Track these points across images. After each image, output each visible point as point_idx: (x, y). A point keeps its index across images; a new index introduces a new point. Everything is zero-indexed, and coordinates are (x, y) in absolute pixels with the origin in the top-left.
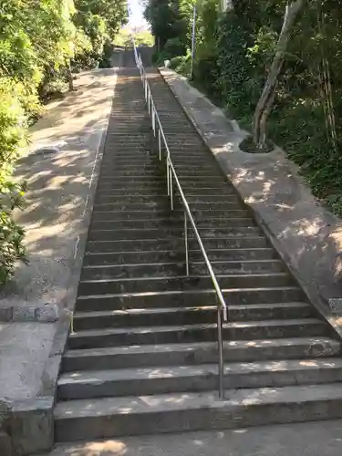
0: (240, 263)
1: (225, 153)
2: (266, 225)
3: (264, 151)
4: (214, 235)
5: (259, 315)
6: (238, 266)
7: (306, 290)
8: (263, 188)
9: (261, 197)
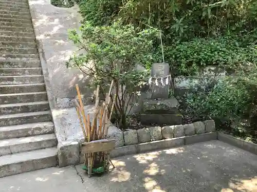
0: (13, 78)
1: (37, 5)
2: (43, 53)
3: (66, 6)
4: (5, 59)
5: (10, 111)
6: (12, 79)
7: (49, 93)
8: (52, 29)
9: (49, 35)
